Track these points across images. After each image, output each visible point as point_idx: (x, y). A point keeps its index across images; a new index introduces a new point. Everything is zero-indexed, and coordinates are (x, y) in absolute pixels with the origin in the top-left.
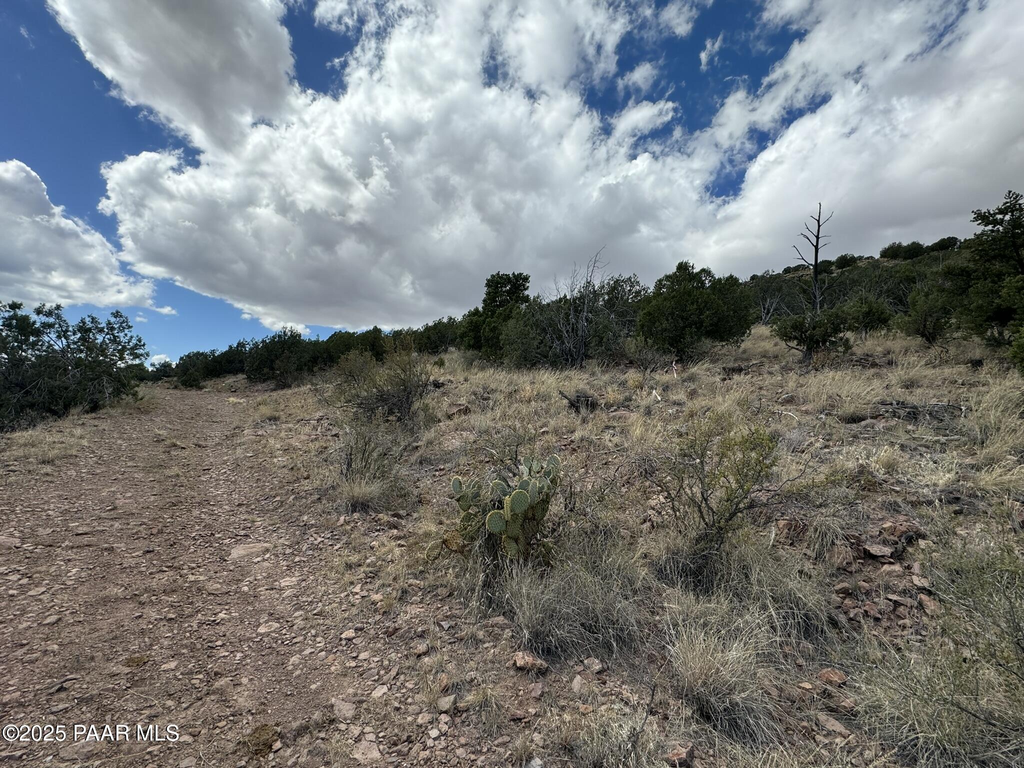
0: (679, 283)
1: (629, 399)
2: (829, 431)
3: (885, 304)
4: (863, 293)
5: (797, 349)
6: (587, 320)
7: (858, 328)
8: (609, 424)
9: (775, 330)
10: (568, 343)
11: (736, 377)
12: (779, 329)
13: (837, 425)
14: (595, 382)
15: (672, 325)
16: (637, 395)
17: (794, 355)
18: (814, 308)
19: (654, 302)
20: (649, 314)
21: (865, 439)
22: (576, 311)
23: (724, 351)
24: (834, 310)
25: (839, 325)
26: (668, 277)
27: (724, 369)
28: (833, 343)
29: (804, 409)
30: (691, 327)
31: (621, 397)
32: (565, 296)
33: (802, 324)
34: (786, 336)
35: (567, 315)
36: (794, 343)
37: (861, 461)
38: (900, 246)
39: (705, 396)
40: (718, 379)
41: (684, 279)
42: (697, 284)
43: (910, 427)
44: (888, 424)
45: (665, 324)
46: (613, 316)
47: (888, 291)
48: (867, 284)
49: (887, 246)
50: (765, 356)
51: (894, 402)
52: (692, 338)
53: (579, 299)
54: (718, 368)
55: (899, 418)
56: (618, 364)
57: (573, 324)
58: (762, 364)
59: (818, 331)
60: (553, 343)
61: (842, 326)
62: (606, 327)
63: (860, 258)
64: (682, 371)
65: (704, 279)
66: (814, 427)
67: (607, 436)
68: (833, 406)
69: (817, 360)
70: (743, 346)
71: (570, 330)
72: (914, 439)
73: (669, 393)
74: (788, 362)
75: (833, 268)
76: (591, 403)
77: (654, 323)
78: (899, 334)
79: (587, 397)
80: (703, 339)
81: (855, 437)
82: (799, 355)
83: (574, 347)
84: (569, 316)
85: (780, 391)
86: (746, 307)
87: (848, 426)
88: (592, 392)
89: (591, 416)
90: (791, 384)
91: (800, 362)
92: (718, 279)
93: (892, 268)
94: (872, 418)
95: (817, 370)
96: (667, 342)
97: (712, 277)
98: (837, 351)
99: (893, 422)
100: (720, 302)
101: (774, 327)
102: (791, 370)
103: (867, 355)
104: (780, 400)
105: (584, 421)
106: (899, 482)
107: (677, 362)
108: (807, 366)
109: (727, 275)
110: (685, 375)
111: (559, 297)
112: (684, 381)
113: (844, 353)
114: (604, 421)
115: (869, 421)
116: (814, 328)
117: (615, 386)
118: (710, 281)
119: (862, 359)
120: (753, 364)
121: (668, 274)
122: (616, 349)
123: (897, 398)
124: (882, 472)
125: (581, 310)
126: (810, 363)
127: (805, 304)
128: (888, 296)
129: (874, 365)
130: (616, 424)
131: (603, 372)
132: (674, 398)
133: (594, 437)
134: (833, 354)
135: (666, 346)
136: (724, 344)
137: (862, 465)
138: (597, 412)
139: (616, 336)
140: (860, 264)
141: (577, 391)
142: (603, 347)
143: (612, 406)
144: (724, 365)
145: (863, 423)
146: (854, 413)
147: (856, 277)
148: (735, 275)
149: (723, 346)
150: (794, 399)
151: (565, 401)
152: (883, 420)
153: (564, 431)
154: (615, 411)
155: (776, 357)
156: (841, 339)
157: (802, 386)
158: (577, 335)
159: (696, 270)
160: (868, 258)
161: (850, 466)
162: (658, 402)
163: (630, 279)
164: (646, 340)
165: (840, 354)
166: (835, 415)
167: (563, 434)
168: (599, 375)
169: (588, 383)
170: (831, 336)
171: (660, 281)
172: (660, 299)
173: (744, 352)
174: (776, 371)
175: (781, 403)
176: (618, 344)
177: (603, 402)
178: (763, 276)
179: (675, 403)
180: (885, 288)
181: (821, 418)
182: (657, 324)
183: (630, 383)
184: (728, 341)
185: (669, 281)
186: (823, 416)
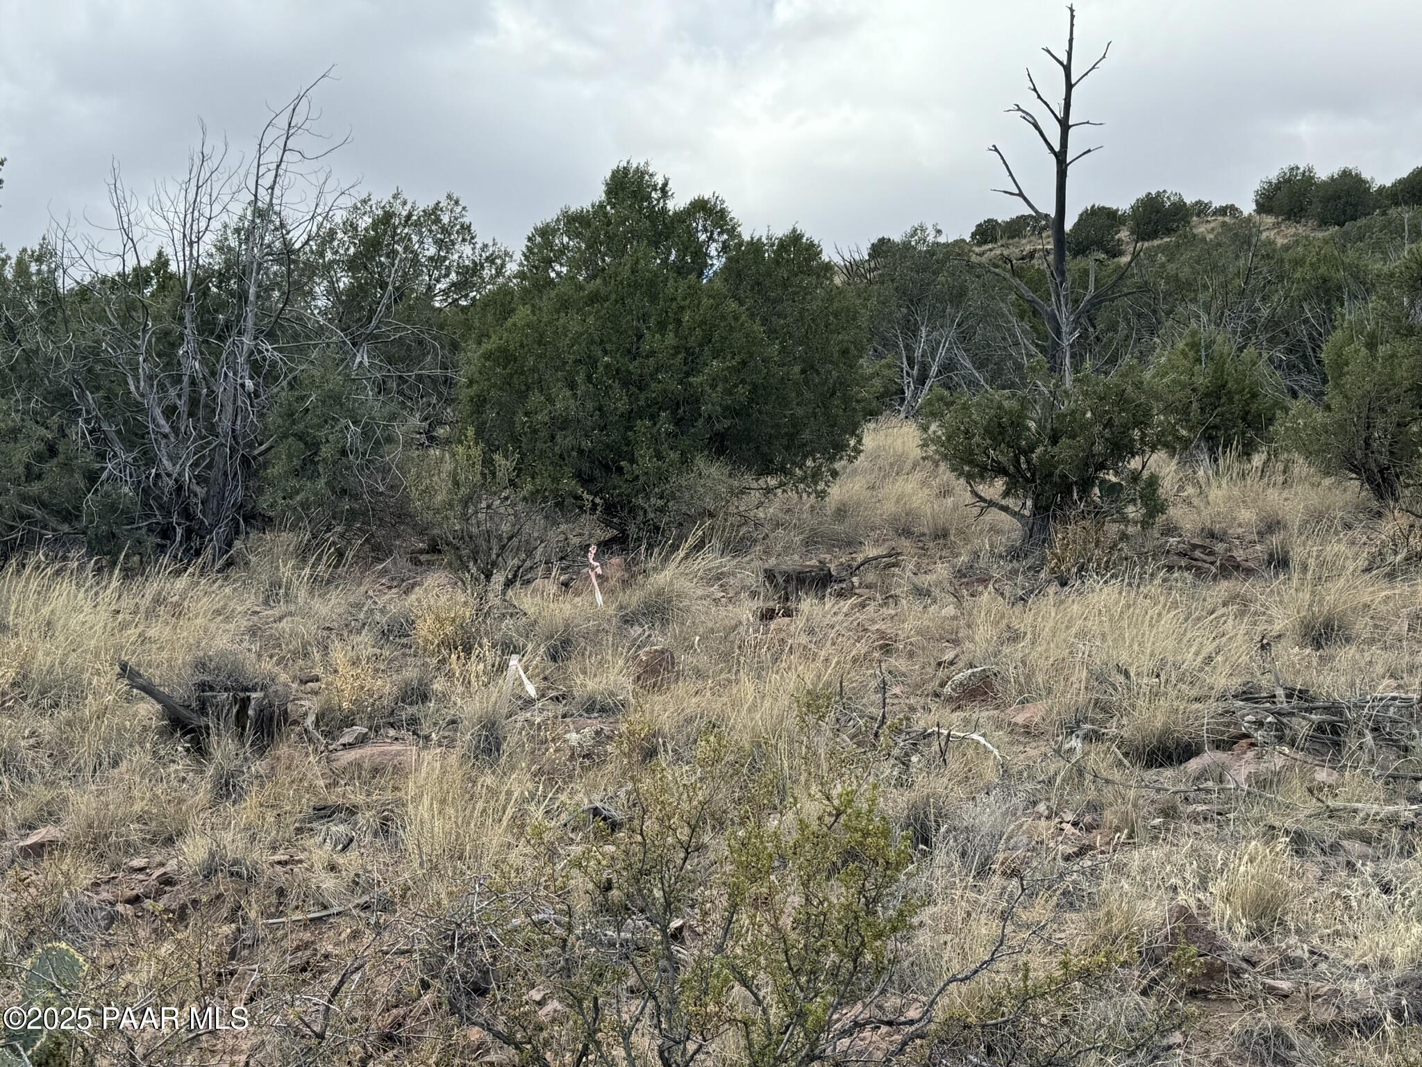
0: (616, 245)
1: (418, 694)
2: (1092, 794)
3: (1263, 367)
4: (1203, 326)
5: (1005, 509)
6: (255, 368)
7: (1186, 443)
8: (333, 799)
9: (936, 440)
10: (174, 459)
11: (807, 605)
12: (949, 438)
13: (1116, 775)
14: (285, 624)
15: (590, 405)
16: (450, 676)
17: (994, 530)
18: (1055, 368)
19: (523, 313)
20: (504, 357)
21: (1195, 818)
22: (206, 327)
23: (772, 510)
24: (1113, 378)
25: (1126, 428)
26: (575, 222)
27: (770, 575)
28: (1111, 490)
29: (1020, 719)
30: (653, 417)
31: (386, 687)
32: (161, 262)
33: (1018, 423)
34: (971, 462)
35: (168, 343)
36: (994, 489)
37: (1182, 898)
38: (1308, 180)
39: (699, 674)
40: (746, 611)
41: (636, 235)
42: (681, 258)
43: (1322, 775)
44: (1263, 766)
45: (564, 402)
46: (362, 358)
47: (1273, 323)
48: (1213, 297)
49: (1273, 175)
50: (906, 532)
51: (1280, 692)
52: (660, 457)
53: (223, 277)
54: (748, 571)
55: (1292, 744)
56: (378, 551)
57: (193, 382)
58: (892, 560)
59: (1065, 450)
60: (101, 456)
61: (1136, 433)
62: (334, 399)
63: (1201, 209)
64: (625, 583)
65: (703, 237)
66: (1050, 782)
67: (317, 850)
68: (1106, 709)
69: (1065, 547)
70: (837, 492)
71: (182, 405)
72: (1332, 813)
73: (573, 666)
74: (976, 555)
75: (1124, 234)
76: (260, 711)
77: (523, 396)
78: (1301, 466)
79: (241, 691)
80: (700, 462)
81: (1169, 812)
82: (1010, 528)
83: (201, 480)
84: (174, 346)
85: (949, 656)
86: (845, 352)
87: (1151, 774)
88: (267, 666)
89: (259, 766)
90: (983, 634)
91: (1015, 554)
92: (751, 243)
93: (1286, 248)
94: (1219, 745)
95: (1064, 584)
96: (568, 470)
97: (732, 232)
98: (1124, 520)
99: (1278, 759)
100: (757, 327)
101: (933, 427)
102: (984, 581)
103: (1212, 535)
104: (947, 689)
105: (227, 788)
106: (1290, 963)
107: (606, 547)
108: (1036, 569)
109: (781, 231)
110: (634, 598)
111: (131, 263)
112: (628, 620)
113: (1146, 524)
114: (311, 788)
115: (1209, 757)
116: (1054, 440)
117: (365, 642)
118: (725, 247)
119: (1195, 547)
120: (867, 561)
121: (574, 208)
122: (374, 492)
123: (1288, 678)
124: (1243, 931)
125: (228, 326)
126: (1043, 560)
127: (1029, 354)
128: (1272, 341)
129: (1230, 568)
130: (360, 799)
131: (320, 584)
132: (591, 685)
133: (261, 856)
134: (1112, 529)
135: (568, 484)
136: (772, 482)
137: (1183, 913)
138: (283, 750)
139: (377, 441)
140: (1201, 230)
141: (201, 665)
142: (321, 483)
143: (348, 721)
144: (772, 561)
145: (1194, 765)
146: (1166, 731)
147: (1185, 273)
148: (810, 233)
149: (768, 491)
150: (989, 685)
151: (147, 709)
152: (1250, 754)
153: (135, 837)
154: (362, 740)
155: (941, 534)
156: (1135, 477)
157: (1015, 637)
158: (212, 429)
159: (677, 202)
160: (1223, 211)
161: (1149, 915)
162: (529, 702)
163: (433, 214)
164: (488, 462)
165: (1131, 530)
166: (1112, 740)
167: (129, 848)
168: (302, 594)
169: (253, 632)
170: (1102, 467)
171: (545, 232)
172: (546, 302)
173: (841, 512)
174: (938, 584)
175: (950, 699)
176: (386, 470)
177: (310, 706)
178: (906, 246)
179: (592, 707)
180: (1265, 313)
181: (1071, 750)
182: (535, 398)
183: (425, 629)
184: (783, 471)
185: (578, 235)
186: (1075, 743)
